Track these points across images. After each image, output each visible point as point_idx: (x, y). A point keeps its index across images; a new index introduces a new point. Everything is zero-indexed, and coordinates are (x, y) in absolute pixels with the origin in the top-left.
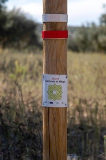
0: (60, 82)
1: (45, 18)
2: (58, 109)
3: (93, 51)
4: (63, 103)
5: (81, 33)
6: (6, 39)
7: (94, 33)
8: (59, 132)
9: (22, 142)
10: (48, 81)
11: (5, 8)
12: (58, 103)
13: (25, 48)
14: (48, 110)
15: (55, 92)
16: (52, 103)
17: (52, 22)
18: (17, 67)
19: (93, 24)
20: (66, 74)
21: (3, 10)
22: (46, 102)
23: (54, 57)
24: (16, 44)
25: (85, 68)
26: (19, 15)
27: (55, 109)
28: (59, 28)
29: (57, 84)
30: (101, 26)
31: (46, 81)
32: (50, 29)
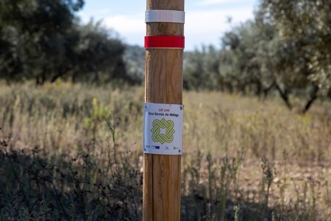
0: (171, 115)
1: (149, 15)
2: (167, 157)
3: (211, 88)
4: (174, 148)
5: (193, 61)
6: (77, 68)
7: (213, 61)
8: (168, 194)
9: (106, 216)
10: (152, 114)
11: (78, 19)
12: (167, 148)
13: (107, 82)
14: (151, 158)
15: (163, 131)
16: (158, 147)
17: (160, 23)
18: (96, 108)
19: (211, 48)
20: (181, 104)
21: (74, 21)
22: (149, 147)
23: (163, 77)
24: (93, 76)
25: (198, 113)
26: (99, 31)
27: (162, 158)
28: (171, 31)
29: (167, 118)
30: (224, 49)
31: (149, 114)
32: (157, 33)
